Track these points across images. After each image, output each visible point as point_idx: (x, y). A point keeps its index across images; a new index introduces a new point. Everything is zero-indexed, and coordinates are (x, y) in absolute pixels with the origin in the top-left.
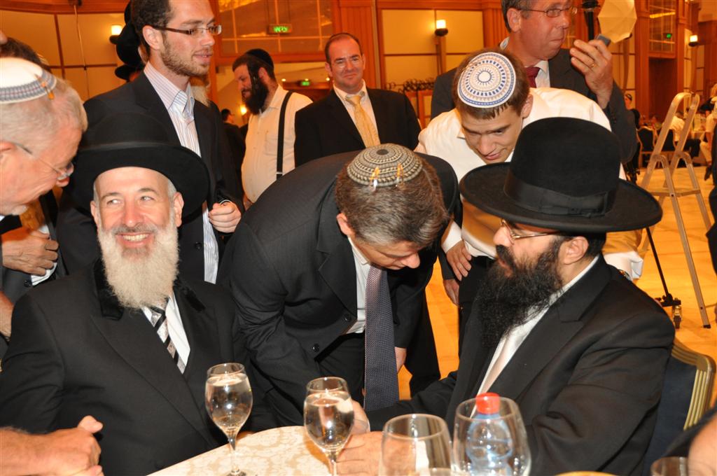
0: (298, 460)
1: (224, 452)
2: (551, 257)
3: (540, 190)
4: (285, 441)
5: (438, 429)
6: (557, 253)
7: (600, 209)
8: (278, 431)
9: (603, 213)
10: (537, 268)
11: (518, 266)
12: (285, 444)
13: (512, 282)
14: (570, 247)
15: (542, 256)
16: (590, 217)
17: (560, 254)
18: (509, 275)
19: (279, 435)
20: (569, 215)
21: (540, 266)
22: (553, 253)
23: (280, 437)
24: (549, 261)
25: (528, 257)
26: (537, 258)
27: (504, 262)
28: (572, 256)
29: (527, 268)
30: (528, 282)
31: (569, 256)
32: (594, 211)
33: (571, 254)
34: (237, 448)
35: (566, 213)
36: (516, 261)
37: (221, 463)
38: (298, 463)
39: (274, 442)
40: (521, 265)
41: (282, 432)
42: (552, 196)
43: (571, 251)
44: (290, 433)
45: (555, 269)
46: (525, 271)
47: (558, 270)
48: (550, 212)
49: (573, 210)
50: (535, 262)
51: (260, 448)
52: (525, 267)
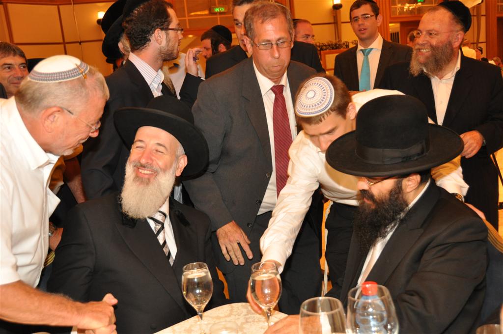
0: (244, 326)
1: (194, 321)
2: (398, 191)
3: (380, 150)
4: (234, 313)
5: (336, 307)
6: (401, 187)
7: (422, 152)
8: (230, 306)
9: (424, 154)
10: (390, 199)
11: (378, 200)
12: (235, 315)
13: (376, 212)
14: (409, 181)
15: (391, 192)
16: (417, 159)
17: (403, 187)
18: (373, 207)
19: (230, 309)
20: (402, 161)
21: (392, 198)
22: (398, 187)
23: (231, 311)
24: (397, 193)
25: (383, 193)
26: (388, 193)
27: (368, 200)
28: (412, 186)
29: (384, 201)
30: (386, 210)
31: (409, 187)
32: (419, 154)
33: (411, 185)
34: (203, 318)
35: (401, 160)
36: (375, 197)
37: (193, 328)
38: (244, 328)
39: (227, 314)
40: (379, 200)
41: (232, 307)
42: (389, 153)
43: (410, 183)
44: (238, 307)
45: (402, 197)
46: (383, 203)
47: (404, 197)
48: (389, 163)
49: (404, 158)
50: (388, 196)
51: (218, 318)
52: (382, 200)
